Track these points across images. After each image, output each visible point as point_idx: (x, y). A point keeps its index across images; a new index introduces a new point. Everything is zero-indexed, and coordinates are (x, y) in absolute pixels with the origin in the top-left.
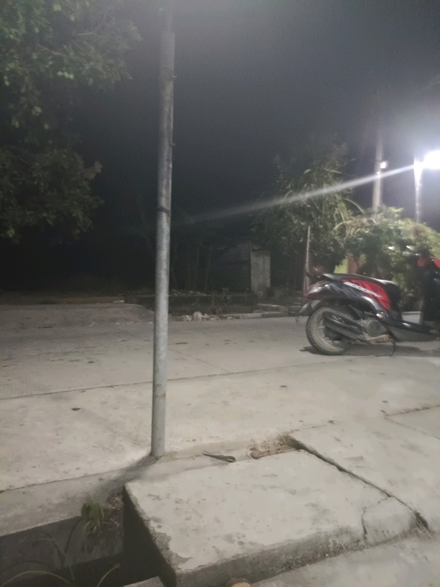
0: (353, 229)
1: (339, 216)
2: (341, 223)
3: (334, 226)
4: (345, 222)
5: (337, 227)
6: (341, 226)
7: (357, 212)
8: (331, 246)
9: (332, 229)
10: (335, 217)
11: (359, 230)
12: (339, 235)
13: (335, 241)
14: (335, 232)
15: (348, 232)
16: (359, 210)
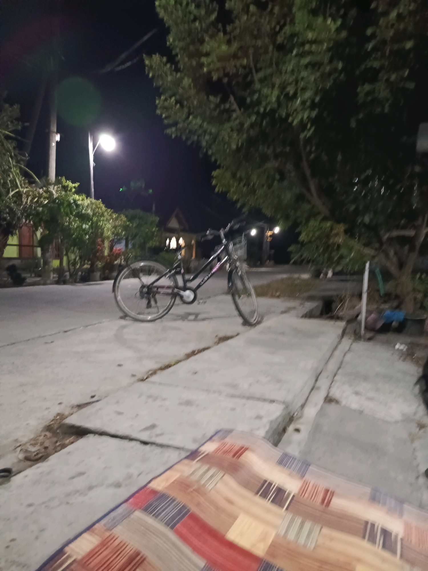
0: (30, 199)
1: (13, 181)
2: (17, 190)
3: (8, 193)
4: (21, 190)
5: (11, 194)
6: (17, 192)
7: (32, 180)
8: (7, 213)
9: (6, 196)
10: (8, 181)
11: (36, 199)
12: (15, 202)
13: (11, 209)
14: (9, 198)
15: (24, 200)
16: (35, 179)
